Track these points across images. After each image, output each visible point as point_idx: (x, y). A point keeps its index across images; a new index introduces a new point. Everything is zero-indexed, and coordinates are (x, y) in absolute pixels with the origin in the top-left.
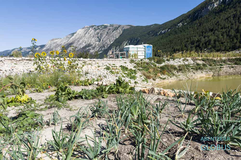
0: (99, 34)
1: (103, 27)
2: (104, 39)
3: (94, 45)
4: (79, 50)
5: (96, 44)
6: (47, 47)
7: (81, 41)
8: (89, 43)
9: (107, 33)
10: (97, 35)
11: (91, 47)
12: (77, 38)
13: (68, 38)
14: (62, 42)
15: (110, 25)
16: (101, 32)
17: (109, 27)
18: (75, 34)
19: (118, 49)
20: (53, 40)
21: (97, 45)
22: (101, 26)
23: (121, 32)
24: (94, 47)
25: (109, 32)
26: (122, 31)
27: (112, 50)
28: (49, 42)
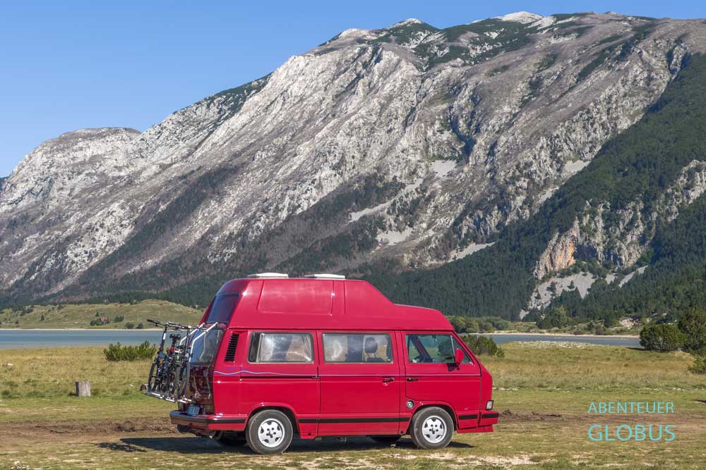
0: (463, 99)
1: (494, 35)
2: (503, 139)
3: (410, 188)
4: (281, 230)
5: (430, 178)
6: (17, 195)
7: (304, 149)
8: (366, 170)
9: (535, 85)
10: (445, 106)
11: (388, 204)
12: (268, 126)
13: (190, 132)
14: (141, 163)
15: (559, 17)
16: (481, 78)
17: (553, 41)
18: (256, 100)
19: (632, 222)
20: (66, 142)
21: (437, 185)
22: (480, 28)
23: (663, 79)
24: (415, 203)
25: (547, 82)
26: (672, 72)
27: (575, 232)
28: (39, 159)
